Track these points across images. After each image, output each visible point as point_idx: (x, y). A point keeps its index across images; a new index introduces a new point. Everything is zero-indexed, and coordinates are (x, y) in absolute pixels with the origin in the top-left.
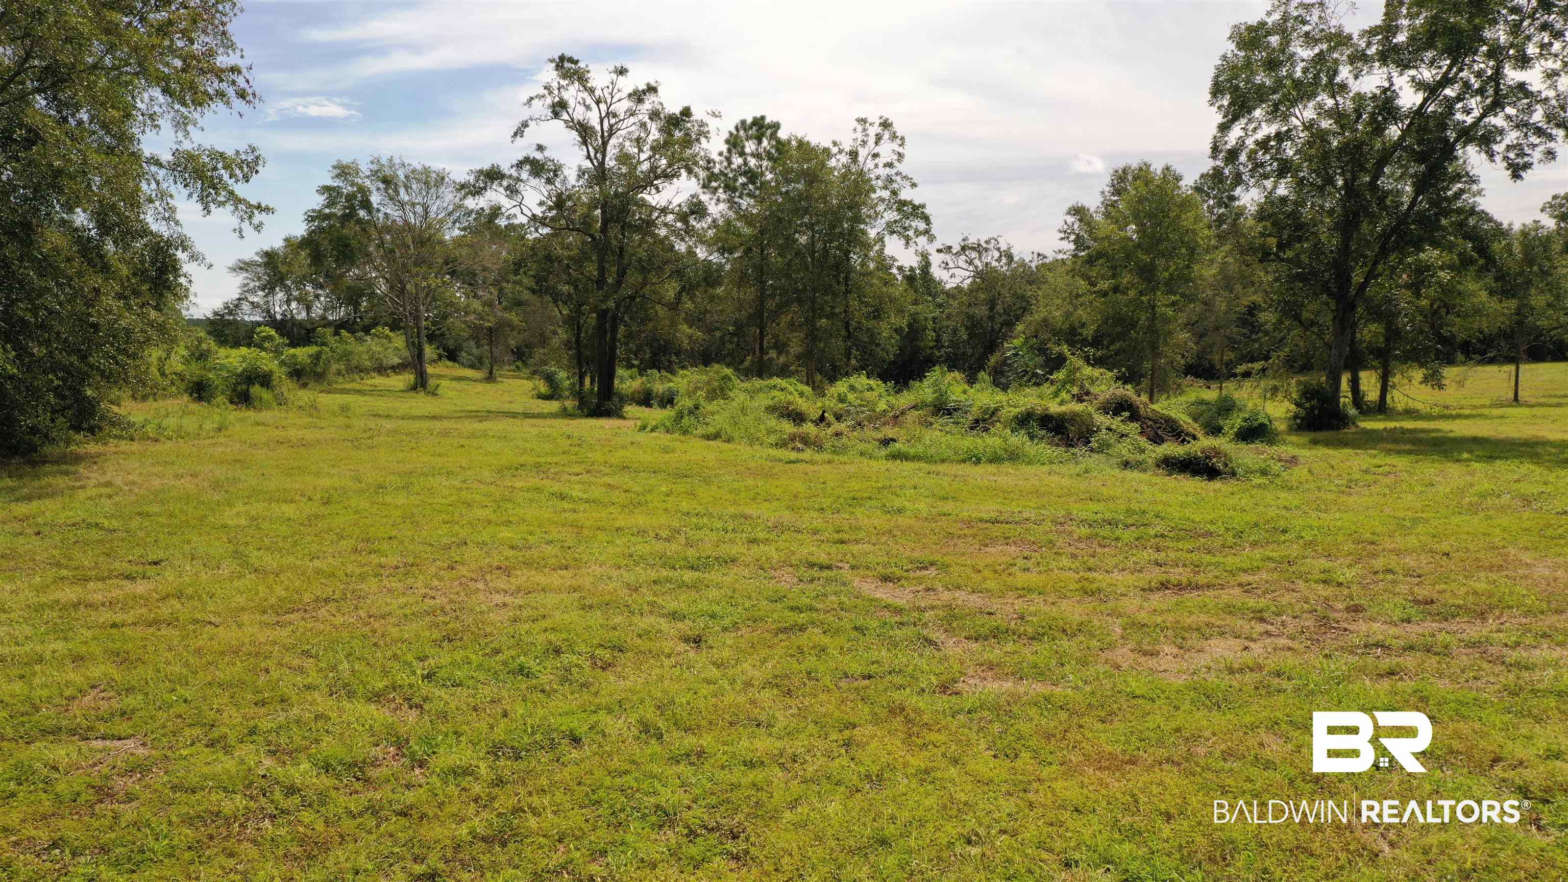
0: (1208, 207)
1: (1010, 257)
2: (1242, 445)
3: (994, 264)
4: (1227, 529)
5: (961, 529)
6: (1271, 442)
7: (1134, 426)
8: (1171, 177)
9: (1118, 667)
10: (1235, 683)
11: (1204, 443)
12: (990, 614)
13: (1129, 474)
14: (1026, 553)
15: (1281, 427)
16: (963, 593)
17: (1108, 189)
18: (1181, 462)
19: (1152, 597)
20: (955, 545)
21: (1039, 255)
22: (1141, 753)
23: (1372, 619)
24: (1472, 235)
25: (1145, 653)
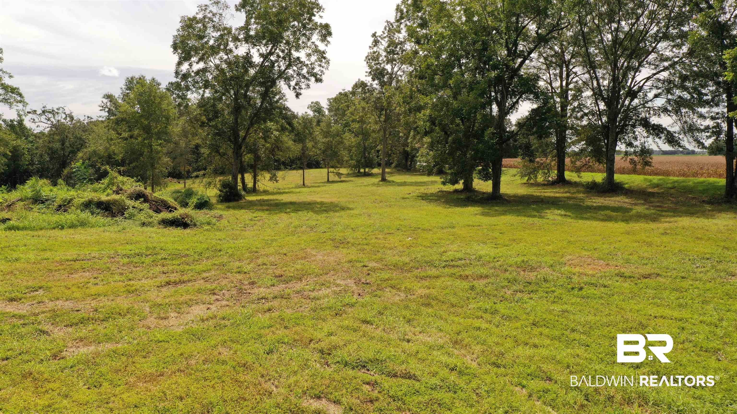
0: (174, 98)
1: (72, 118)
2: (198, 211)
3: (63, 121)
4: (195, 252)
5: (56, 266)
6: (211, 209)
7: (146, 205)
8: (155, 83)
9: (149, 328)
10: (205, 326)
11: (180, 212)
12: (78, 311)
13: (145, 229)
14: (95, 275)
15: (214, 201)
16: (61, 302)
17: (124, 87)
18: (170, 221)
19: (162, 290)
20: (53, 276)
21: (88, 117)
22: (165, 369)
23: (260, 287)
24: (285, 117)
25: (162, 319)
